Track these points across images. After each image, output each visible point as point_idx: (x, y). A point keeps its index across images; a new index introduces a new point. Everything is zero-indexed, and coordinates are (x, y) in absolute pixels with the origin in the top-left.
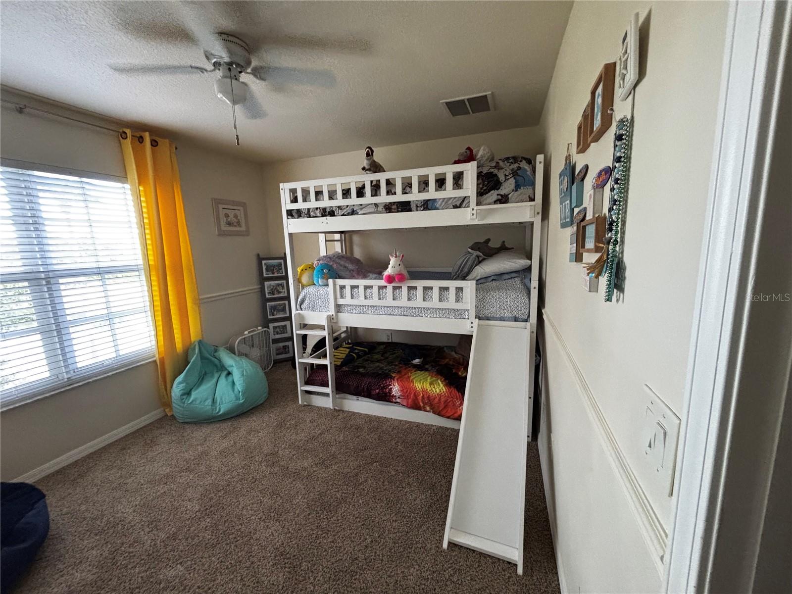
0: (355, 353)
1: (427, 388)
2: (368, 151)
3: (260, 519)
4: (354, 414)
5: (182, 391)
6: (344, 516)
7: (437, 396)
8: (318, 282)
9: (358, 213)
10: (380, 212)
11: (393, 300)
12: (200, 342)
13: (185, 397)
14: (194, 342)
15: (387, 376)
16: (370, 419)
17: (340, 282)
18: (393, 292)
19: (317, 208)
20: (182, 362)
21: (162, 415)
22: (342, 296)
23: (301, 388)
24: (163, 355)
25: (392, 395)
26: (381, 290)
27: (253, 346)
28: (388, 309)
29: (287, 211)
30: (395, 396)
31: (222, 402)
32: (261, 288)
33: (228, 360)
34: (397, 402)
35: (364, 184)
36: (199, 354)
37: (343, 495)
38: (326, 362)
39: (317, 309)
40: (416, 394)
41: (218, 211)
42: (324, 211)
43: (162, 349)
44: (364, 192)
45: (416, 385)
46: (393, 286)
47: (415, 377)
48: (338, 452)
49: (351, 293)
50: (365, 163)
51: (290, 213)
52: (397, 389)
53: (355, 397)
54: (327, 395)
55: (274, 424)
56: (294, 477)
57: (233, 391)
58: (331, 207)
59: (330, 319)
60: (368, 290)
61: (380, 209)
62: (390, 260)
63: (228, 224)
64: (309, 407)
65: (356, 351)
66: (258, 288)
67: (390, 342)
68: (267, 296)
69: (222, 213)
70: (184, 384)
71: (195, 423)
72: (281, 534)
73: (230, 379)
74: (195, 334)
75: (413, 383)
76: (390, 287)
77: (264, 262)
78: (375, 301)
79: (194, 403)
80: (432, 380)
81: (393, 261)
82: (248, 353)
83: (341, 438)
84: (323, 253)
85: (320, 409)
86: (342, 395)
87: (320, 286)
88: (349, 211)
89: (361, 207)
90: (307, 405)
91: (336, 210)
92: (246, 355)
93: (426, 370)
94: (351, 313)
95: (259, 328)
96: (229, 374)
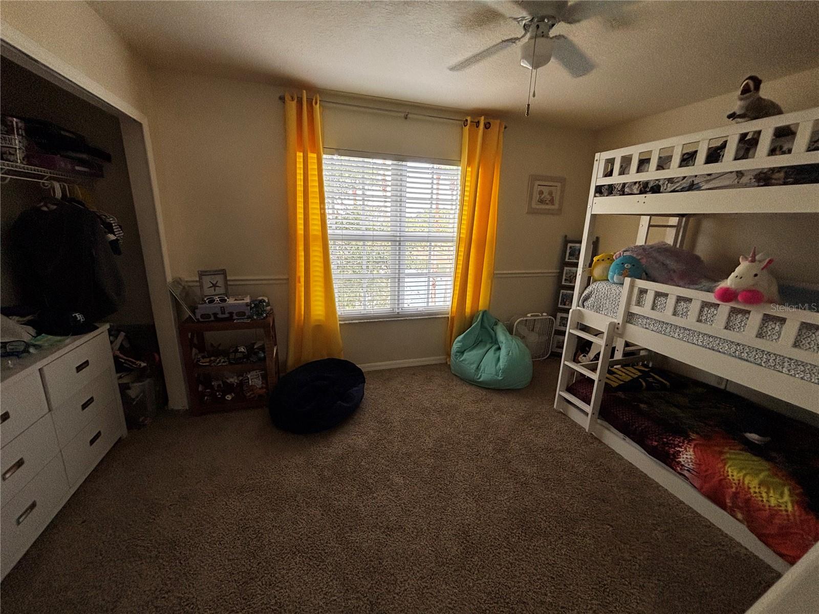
0: (646, 381)
1: (751, 486)
2: (747, 84)
3: (465, 489)
4: (613, 452)
5: (458, 349)
6: (537, 550)
7: (767, 507)
8: (613, 278)
9: (700, 187)
10: (745, 186)
11: (726, 328)
12: (484, 312)
13: (458, 354)
14: (480, 311)
15: (682, 432)
16: (631, 470)
17: (641, 284)
18: (729, 316)
19: (635, 183)
20: (467, 323)
21: (444, 362)
22: (639, 303)
23: (561, 392)
24: (454, 315)
25: (677, 460)
26: (706, 309)
27: (533, 330)
28: (711, 340)
29: (597, 187)
30: (683, 465)
31: (484, 371)
32: (559, 273)
33: (502, 336)
34: (684, 476)
35: (726, 142)
36: (480, 323)
37: (548, 529)
38: (595, 376)
39: (602, 310)
40: (724, 482)
41: (532, 188)
42: (643, 187)
43: (454, 310)
44: (722, 153)
45: (730, 470)
46: (732, 307)
47: (735, 459)
48: (568, 482)
49: (654, 301)
50: (737, 106)
51: (599, 190)
52: (689, 457)
53: (621, 435)
54: (587, 414)
55: (521, 414)
56: (511, 475)
57: (496, 365)
58: (657, 180)
59: (614, 328)
60: (682, 303)
61: (744, 180)
62: (739, 264)
63: (540, 202)
64: (564, 416)
65: (650, 380)
66: (557, 273)
67: (720, 389)
68: (563, 283)
69: (537, 189)
70: (461, 344)
71: (462, 379)
72: (473, 516)
73: (498, 353)
74: (482, 304)
75: (725, 464)
76: (725, 308)
77: (569, 245)
78: (690, 321)
79: (463, 362)
80: (769, 479)
81: (743, 266)
82: (526, 336)
83: (581, 470)
84: (641, 241)
85: (575, 424)
86: (606, 424)
87: (615, 283)
88: (684, 185)
89: (709, 178)
90: (562, 413)
91: (664, 184)
92: (523, 338)
93: (768, 459)
94: (646, 328)
95: (544, 314)
96: (499, 349)
